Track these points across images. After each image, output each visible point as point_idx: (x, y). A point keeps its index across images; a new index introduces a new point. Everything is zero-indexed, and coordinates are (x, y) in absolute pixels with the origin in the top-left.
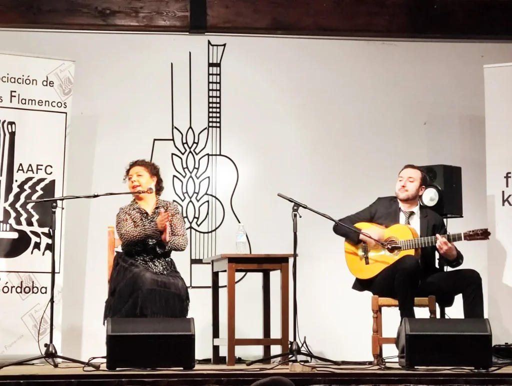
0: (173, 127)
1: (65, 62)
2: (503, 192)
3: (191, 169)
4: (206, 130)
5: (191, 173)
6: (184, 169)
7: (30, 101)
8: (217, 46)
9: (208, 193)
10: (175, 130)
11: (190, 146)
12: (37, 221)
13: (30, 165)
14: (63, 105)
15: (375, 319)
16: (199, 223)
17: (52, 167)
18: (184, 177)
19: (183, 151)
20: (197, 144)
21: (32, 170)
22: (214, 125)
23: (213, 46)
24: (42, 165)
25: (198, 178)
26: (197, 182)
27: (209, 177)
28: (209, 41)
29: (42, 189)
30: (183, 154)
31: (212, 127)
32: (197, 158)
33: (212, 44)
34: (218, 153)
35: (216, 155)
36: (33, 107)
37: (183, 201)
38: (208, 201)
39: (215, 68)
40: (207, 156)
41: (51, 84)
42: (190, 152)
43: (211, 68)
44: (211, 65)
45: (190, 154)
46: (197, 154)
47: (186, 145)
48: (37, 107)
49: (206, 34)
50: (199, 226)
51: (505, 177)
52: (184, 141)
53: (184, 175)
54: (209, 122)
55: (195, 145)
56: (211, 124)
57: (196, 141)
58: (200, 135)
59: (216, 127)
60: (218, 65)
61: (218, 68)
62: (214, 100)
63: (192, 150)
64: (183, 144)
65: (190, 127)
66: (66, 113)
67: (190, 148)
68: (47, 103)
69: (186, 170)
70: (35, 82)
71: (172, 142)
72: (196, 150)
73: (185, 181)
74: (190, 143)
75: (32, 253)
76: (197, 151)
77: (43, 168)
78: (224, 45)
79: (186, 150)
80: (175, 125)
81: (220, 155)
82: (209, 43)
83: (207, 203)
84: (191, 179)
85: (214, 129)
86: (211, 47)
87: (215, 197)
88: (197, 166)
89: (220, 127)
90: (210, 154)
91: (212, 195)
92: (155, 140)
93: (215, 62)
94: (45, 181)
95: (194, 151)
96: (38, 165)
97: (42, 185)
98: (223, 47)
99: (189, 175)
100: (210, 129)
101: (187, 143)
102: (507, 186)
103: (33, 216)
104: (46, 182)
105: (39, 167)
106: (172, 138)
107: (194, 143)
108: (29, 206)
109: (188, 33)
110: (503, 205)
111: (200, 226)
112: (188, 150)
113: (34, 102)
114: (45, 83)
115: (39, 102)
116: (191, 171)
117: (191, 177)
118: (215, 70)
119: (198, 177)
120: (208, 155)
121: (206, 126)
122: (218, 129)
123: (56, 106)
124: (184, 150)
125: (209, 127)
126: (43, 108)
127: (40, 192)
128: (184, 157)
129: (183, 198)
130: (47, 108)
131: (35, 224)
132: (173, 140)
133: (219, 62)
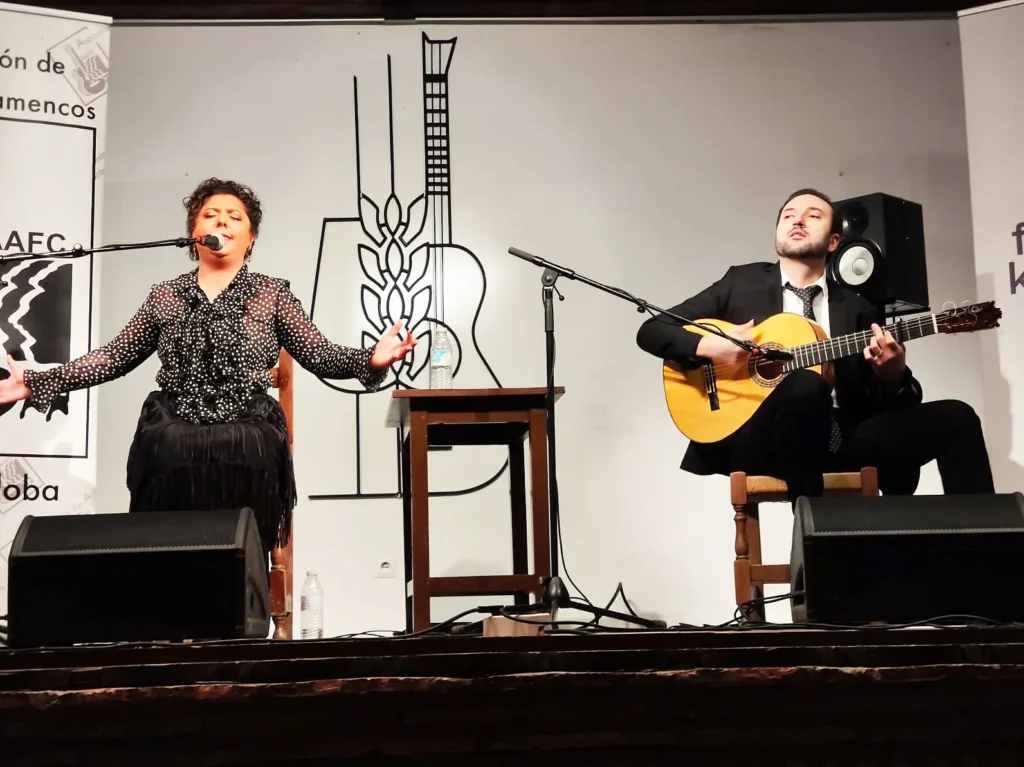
0: (361, 196)
1: (89, 25)
2: (1012, 265)
3: (395, 271)
4: (423, 201)
5: (395, 280)
6: (382, 272)
7: (12, 102)
8: (440, 42)
9: (429, 316)
10: (363, 201)
11: (393, 230)
12: (33, 348)
13: (15, 234)
14: (86, 113)
15: (741, 525)
16: (412, 373)
17: (63, 238)
18: (383, 288)
19: (380, 239)
20: (406, 225)
21: (19, 244)
22: (438, 189)
23: (432, 42)
24: (41, 234)
25: (409, 290)
26: (408, 296)
27: (429, 287)
28: (424, 34)
29: (41, 283)
30: (380, 245)
31: (434, 193)
32: (407, 251)
33: (431, 39)
34: (446, 241)
35: (442, 246)
36: (19, 114)
37: (381, 332)
38: (429, 332)
39: (436, 85)
40: (425, 248)
41: (58, 67)
42: (394, 241)
43: (429, 85)
44: (428, 78)
45: (394, 245)
46: (406, 245)
47: (384, 229)
48: (27, 114)
49: (417, 19)
50: (412, 378)
51: (1014, 234)
52: (382, 221)
53: (383, 284)
54: (428, 184)
55: (402, 228)
56: (431, 189)
57: (404, 220)
58: (412, 210)
59: (441, 193)
60: (442, 78)
61: (443, 85)
62: (437, 143)
63: (397, 237)
64: (380, 226)
65: (393, 195)
66: (94, 130)
67: (393, 234)
68: (50, 106)
69: (386, 275)
70: (21, 62)
71: (359, 223)
72: (404, 238)
73: (384, 295)
74: (393, 224)
75: (22, 415)
76: (407, 238)
77: (44, 239)
78: (454, 41)
79: (385, 238)
80: (362, 191)
81: (450, 245)
82: (425, 37)
83: (427, 336)
84: (395, 291)
85: (438, 197)
86: (428, 45)
87: (442, 324)
88: (406, 267)
89: (448, 193)
90: (432, 242)
91: (435, 321)
92: (326, 220)
93: (436, 72)
94: (50, 266)
95: (401, 238)
96: (31, 235)
97: (43, 274)
98: (451, 45)
99: (391, 283)
100: (430, 197)
101: (386, 224)
102: (1020, 252)
103: (24, 339)
104: (52, 268)
105: (35, 238)
106: (358, 216)
107: (400, 223)
108: (14, 319)
109: (382, 19)
110: (1013, 291)
111: (416, 380)
112: (390, 238)
113: (19, 103)
114: (44, 66)
115: (30, 105)
116: (395, 276)
117: (396, 287)
118: (436, 88)
119: (409, 286)
120: (427, 245)
121: (422, 191)
122: (445, 197)
123: (70, 113)
124: (382, 238)
125: (428, 193)
126: (40, 116)
127: (39, 290)
128: (382, 251)
129: (381, 327)
130: (49, 117)
131: (29, 355)
132: (360, 219)
133: (443, 72)
